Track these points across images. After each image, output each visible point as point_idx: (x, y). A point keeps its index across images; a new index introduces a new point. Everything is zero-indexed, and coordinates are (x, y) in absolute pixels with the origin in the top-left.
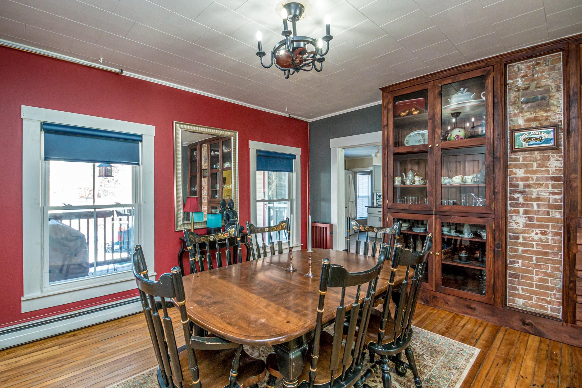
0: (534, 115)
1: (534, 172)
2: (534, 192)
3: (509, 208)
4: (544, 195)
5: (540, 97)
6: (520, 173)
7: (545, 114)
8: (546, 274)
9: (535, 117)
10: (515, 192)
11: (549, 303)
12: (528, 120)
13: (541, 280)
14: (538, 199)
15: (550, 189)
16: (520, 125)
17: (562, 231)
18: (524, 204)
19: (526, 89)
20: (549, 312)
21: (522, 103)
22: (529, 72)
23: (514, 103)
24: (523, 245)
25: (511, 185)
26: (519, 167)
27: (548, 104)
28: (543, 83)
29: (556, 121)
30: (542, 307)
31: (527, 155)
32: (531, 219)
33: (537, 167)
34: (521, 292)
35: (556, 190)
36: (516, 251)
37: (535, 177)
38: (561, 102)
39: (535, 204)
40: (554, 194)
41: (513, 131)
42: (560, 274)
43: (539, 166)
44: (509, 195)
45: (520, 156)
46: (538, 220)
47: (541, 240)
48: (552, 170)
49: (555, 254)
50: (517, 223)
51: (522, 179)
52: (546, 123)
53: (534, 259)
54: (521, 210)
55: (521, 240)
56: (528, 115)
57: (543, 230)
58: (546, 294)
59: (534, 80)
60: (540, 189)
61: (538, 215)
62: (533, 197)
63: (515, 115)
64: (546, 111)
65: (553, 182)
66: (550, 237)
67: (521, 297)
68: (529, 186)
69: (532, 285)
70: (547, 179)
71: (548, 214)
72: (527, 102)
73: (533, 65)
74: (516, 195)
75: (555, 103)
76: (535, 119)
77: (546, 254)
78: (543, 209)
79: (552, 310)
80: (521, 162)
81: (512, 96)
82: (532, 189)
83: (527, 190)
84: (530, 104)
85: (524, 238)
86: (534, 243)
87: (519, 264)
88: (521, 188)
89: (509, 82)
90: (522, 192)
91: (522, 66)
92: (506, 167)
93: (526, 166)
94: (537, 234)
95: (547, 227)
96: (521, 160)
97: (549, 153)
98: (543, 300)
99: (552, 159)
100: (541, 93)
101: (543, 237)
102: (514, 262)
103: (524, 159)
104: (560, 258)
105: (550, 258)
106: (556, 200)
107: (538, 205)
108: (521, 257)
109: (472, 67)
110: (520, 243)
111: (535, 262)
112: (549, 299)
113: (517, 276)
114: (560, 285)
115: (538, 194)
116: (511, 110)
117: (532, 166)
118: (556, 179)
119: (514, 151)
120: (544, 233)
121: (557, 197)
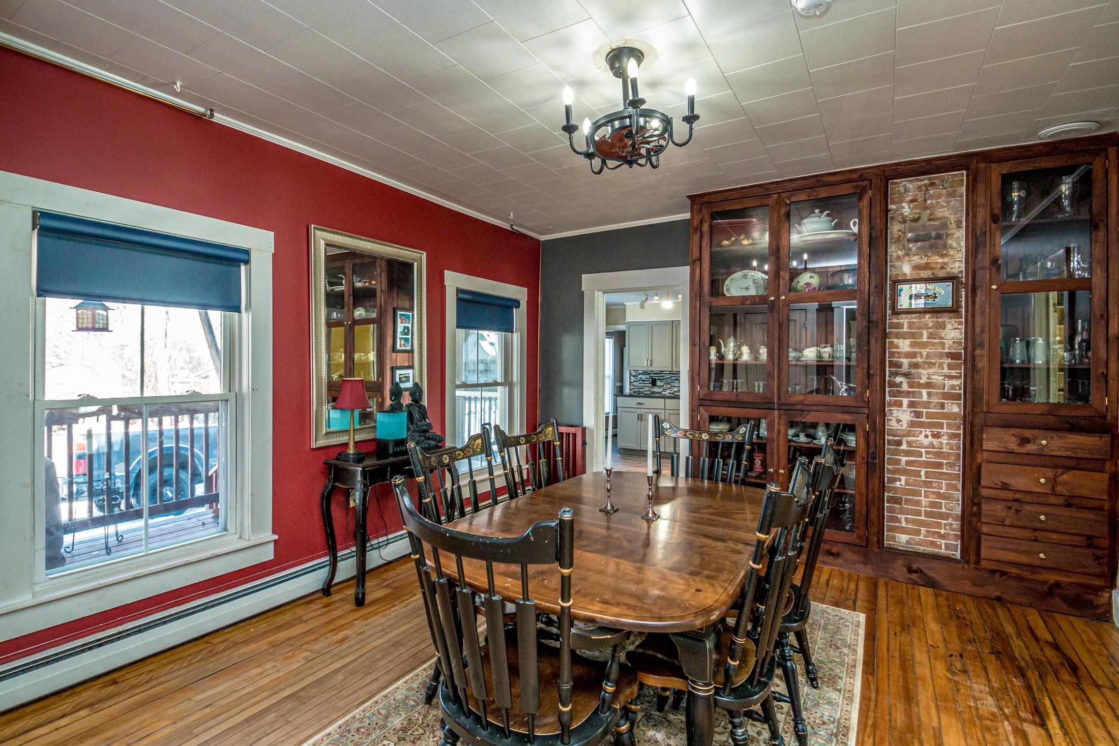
0: (925, 260)
1: (924, 345)
2: (924, 375)
3: (888, 398)
4: (937, 379)
5: (934, 234)
6: (904, 345)
7: (940, 261)
8: (939, 495)
9: (927, 264)
10: (896, 374)
11: (943, 537)
12: (916, 267)
13: (933, 504)
14: (928, 385)
15: (946, 370)
16: (905, 275)
17: (961, 432)
18: (908, 392)
19: (916, 220)
20: (943, 551)
21: (909, 240)
22: (921, 195)
23: (898, 240)
24: (907, 453)
25: (892, 364)
26: (903, 336)
27: (945, 246)
28: (939, 213)
29: (956, 271)
30: (933, 544)
31: (914, 318)
32: (918, 415)
33: (928, 338)
34: (904, 524)
35: (954, 373)
36: (898, 462)
37: (925, 352)
38: (963, 243)
39: (924, 392)
40: (951, 377)
41: (896, 282)
42: (958, 495)
43: (931, 336)
44: (887, 378)
45: (905, 320)
46: (929, 416)
47: (932, 445)
48: (948, 343)
49: (950, 465)
50: (898, 421)
51: (907, 355)
52: (941, 274)
53: (923, 473)
54: (905, 401)
55: (904, 447)
56: (916, 259)
57: (936, 430)
58: (939, 525)
59: (926, 208)
60: (931, 371)
61: (928, 408)
62: (922, 381)
63: (899, 258)
64: (942, 256)
65: (950, 360)
66: (944, 440)
67: (904, 531)
68: (916, 366)
69: (919, 513)
70: (941, 355)
71: (942, 406)
72: (916, 240)
73: (925, 185)
74: (899, 379)
75: (954, 245)
76: (926, 267)
77: (940, 465)
78: (935, 400)
79: (947, 547)
80: (905, 330)
81: (895, 229)
82: (920, 371)
83: (913, 371)
84: (919, 244)
85: (909, 444)
86: (923, 450)
87: (902, 482)
88: (905, 368)
89: (892, 207)
90: (906, 375)
91: (910, 186)
92: (885, 336)
93: (913, 335)
94: (926, 436)
95: (941, 426)
96: (905, 326)
97: (944, 318)
98: (934, 533)
99: (949, 327)
100: (936, 228)
101: (935, 441)
102: (895, 480)
103: (911, 325)
104: (957, 470)
105: (944, 471)
106: (953, 387)
107: (929, 394)
108: (904, 472)
109: (840, 178)
110: (903, 451)
111: (923, 478)
112: (942, 531)
113: (897, 501)
114: (958, 510)
115: (928, 378)
116: (894, 250)
117: (921, 335)
118: (954, 356)
119: (896, 312)
120: (936, 436)
121: (955, 382)
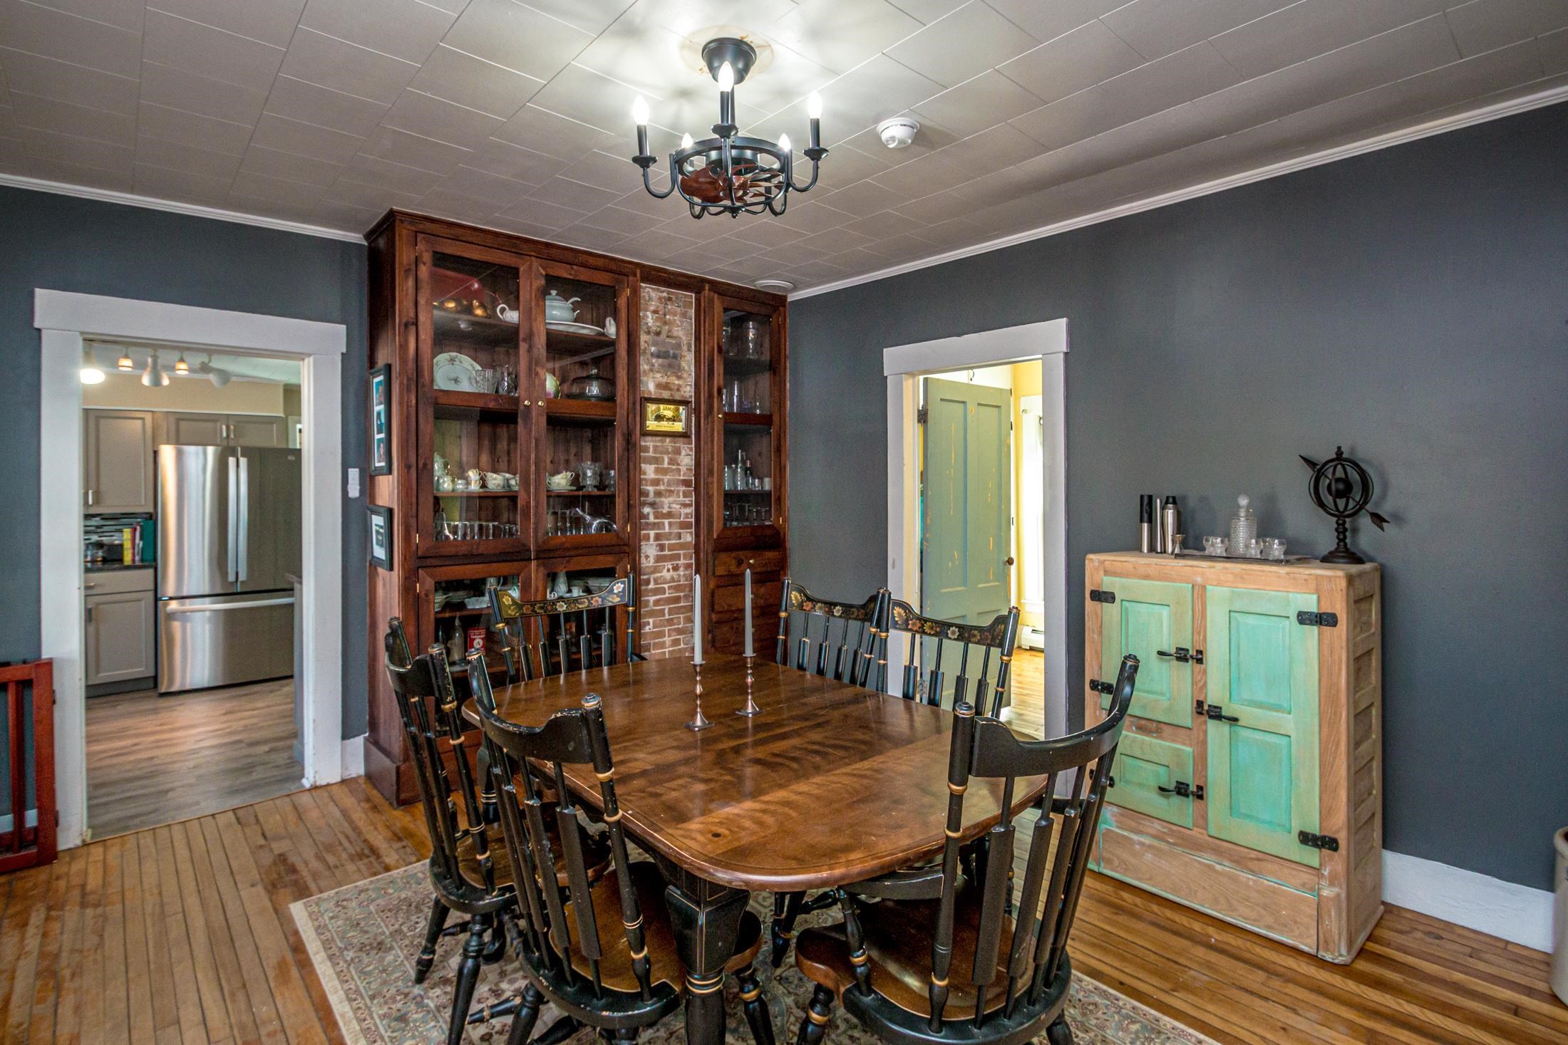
0: (665, 380)
1: (665, 471)
2: (666, 503)
4: (675, 508)
5: (671, 352)
6: (649, 471)
7: (677, 382)
9: (667, 383)
10: (644, 504)
12: (659, 386)
14: (669, 515)
15: (681, 498)
16: (650, 392)
17: (693, 561)
18: (654, 523)
19: (658, 334)
21: (652, 354)
22: (661, 308)
23: (645, 351)
24: (655, 592)
25: (640, 493)
26: (651, 461)
27: (679, 368)
28: (675, 331)
29: (687, 395)
31: (658, 442)
32: (662, 548)
33: (669, 464)
35: (687, 501)
36: (649, 603)
37: (666, 478)
38: (692, 368)
39: (666, 523)
40: (685, 505)
41: (643, 399)
43: (671, 462)
45: (649, 443)
46: (670, 548)
47: (673, 580)
48: (683, 469)
49: (686, 597)
50: (647, 557)
51: (656, 482)
52: (677, 397)
53: (666, 611)
54: (652, 534)
55: (653, 585)
56: (658, 377)
57: (675, 563)
59: (665, 323)
60: (670, 499)
61: (669, 540)
62: (664, 511)
63: (645, 372)
64: (677, 377)
65: (684, 488)
66: (682, 572)
68: (658, 494)
70: (678, 482)
71: (679, 536)
72: (658, 356)
73: (664, 298)
74: (646, 510)
75: (686, 368)
76: (666, 387)
77: (679, 599)
78: (675, 530)
80: (651, 454)
81: (642, 338)
82: (663, 499)
83: (658, 500)
84: (661, 361)
85: (656, 582)
86: (666, 586)
87: (652, 625)
88: (651, 498)
89: (639, 313)
90: (652, 505)
91: (653, 294)
93: (656, 460)
94: (669, 570)
95: (677, 557)
96: (651, 450)
97: (680, 444)
99: (684, 453)
100: (673, 347)
101: (675, 575)
102: (647, 624)
103: (655, 448)
105: (682, 604)
106: (687, 515)
107: (670, 524)
108: (652, 613)
110: (652, 590)
111: (666, 617)
115: (669, 507)
116: (642, 363)
117: (662, 462)
118: (686, 483)
119: (644, 434)
120: (676, 568)
121: (688, 510)
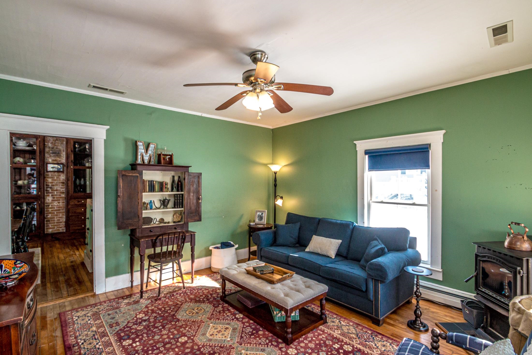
0: (55, 159)
1: (55, 180)
2: (55, 188)
3: (45, 194)
4: (59, 189)
5: (57, 152)
6: (50, 180)
8: (60, 218)
10: (48, 188)
11: (61, 228)
12: (53, 160)
13: (58, 220)
14: (57, 190)
15: (61, 186)
16: (50, 162)
17: (65, 201)
18: (51, 192)
19: (53, 148)
20: (61, 231)
21: (51, 153)
22: (54, 142)
23: (48, 153)
24: (51, 208)
25: (46, 185)
26: (50, 178)
27: (60, 156)
28: (59, 147)
29: (63, 162)
30: (59, 230)
31: (52, 173)
32: (54, 198)
34: (50, 227)
35: (63, 187)
36: (49, 211)
37: (55, 182)
38: (65, 156)
39: (55, 192)
40: (62, 188)
41: (47, 164)
42: (65, 216)
43: (57, 178)
44: (45, 189)
45: (50, 174)
46: (57, 198)
47: (58, 205)
48: (61, 180)
49: (63, 210)
50: (49, 200)
51: (51, 183)
52: (59, 163)
53: (55, 213)
54: (50, 195)
55: (50, 206)
56: (53, 158)
57: (58, 201)
58: (60, 225)
59: (55, 146)
60: (57, 187)
61: (56, 196)
63: (48, 157)
64: (59, 158)
66: (61, 204)
67: (51, 228)
68: (53, 185)
69: (54, 223)
70: (60, 183)
71: (60, 195)
74: (48, 189)
75: (63, 156)
76: (56, 160)
77: (60, 210)
78: (58, 194)
79: (62, 230)
80: (50, 176)
81: (47, 150)
83: (52, 187)
84: (54, 154)
85: (52, 206)
86: (55, 207)
87: (50, 216)
88: (50, 186)
89: (46, 144)
90: (51, 188)
92: (44, 178)
93: (52, 178)
94: (56, 203)
95: (60, 200)
97: (60, 174)
98: (58, 227)
99: (61, 176)
100: (58, 151)
101: (58, 204)
102: (48, 216)
103: (52, 175)
104: (64, 211)
106: (63, 190)
107: (57, 192)
108: (50, 213)
111: (56, 214)
112: (61, 226)
113: (49, 221)
114: (64, 220)
116: (47, 155)
117: (54, 178)
118: (63, 183)
119: (47, 172)
120: (59, 203)
121: (63, 189)
